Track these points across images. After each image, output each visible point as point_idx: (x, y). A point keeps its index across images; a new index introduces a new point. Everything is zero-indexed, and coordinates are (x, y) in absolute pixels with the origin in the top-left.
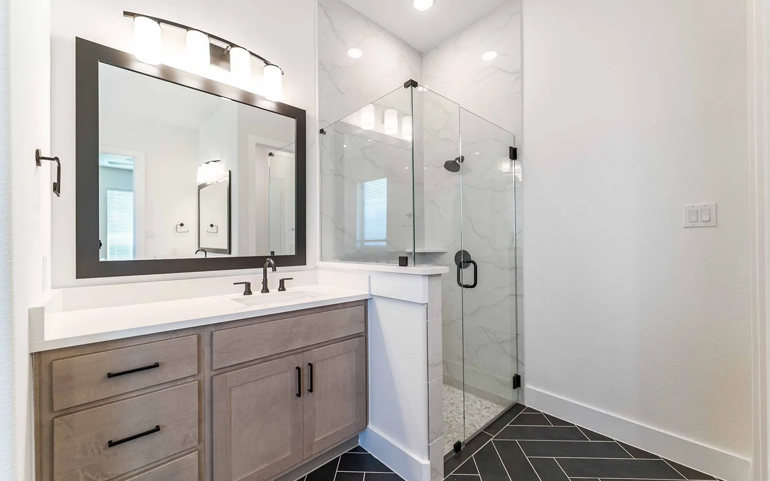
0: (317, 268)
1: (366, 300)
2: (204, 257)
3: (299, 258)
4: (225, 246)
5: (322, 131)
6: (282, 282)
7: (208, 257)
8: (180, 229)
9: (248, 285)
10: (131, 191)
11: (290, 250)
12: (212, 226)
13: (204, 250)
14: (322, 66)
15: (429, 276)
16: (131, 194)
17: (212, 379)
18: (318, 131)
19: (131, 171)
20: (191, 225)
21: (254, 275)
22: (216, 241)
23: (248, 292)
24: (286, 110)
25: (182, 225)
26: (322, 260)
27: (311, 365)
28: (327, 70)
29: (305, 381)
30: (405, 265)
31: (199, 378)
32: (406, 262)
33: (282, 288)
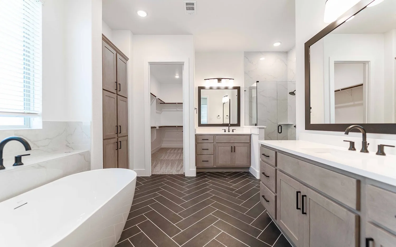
0: (243, 127)
1: (251, 135)
3: (238, 124)
5: (245, 91)
6: (233, 130)
9: (225, 130)
10: (206, 105)
11: (236, 122)
12: (227, 116)
14: (245, 73)
15: (259, 128)
17: (216, 144)
18: (244, 91)
19: (207, 98)
20: (221, 116)
21: (226, 128)
23: (225, 131)
24: (235, 88)
25: (219, 116)
26: (245, 125)
27: (234, 146)
28: (247, 73)
29: (233, 150)
30: (256, 126)
31: (214, 143)
32: (256, 125)
33: (233, 131)
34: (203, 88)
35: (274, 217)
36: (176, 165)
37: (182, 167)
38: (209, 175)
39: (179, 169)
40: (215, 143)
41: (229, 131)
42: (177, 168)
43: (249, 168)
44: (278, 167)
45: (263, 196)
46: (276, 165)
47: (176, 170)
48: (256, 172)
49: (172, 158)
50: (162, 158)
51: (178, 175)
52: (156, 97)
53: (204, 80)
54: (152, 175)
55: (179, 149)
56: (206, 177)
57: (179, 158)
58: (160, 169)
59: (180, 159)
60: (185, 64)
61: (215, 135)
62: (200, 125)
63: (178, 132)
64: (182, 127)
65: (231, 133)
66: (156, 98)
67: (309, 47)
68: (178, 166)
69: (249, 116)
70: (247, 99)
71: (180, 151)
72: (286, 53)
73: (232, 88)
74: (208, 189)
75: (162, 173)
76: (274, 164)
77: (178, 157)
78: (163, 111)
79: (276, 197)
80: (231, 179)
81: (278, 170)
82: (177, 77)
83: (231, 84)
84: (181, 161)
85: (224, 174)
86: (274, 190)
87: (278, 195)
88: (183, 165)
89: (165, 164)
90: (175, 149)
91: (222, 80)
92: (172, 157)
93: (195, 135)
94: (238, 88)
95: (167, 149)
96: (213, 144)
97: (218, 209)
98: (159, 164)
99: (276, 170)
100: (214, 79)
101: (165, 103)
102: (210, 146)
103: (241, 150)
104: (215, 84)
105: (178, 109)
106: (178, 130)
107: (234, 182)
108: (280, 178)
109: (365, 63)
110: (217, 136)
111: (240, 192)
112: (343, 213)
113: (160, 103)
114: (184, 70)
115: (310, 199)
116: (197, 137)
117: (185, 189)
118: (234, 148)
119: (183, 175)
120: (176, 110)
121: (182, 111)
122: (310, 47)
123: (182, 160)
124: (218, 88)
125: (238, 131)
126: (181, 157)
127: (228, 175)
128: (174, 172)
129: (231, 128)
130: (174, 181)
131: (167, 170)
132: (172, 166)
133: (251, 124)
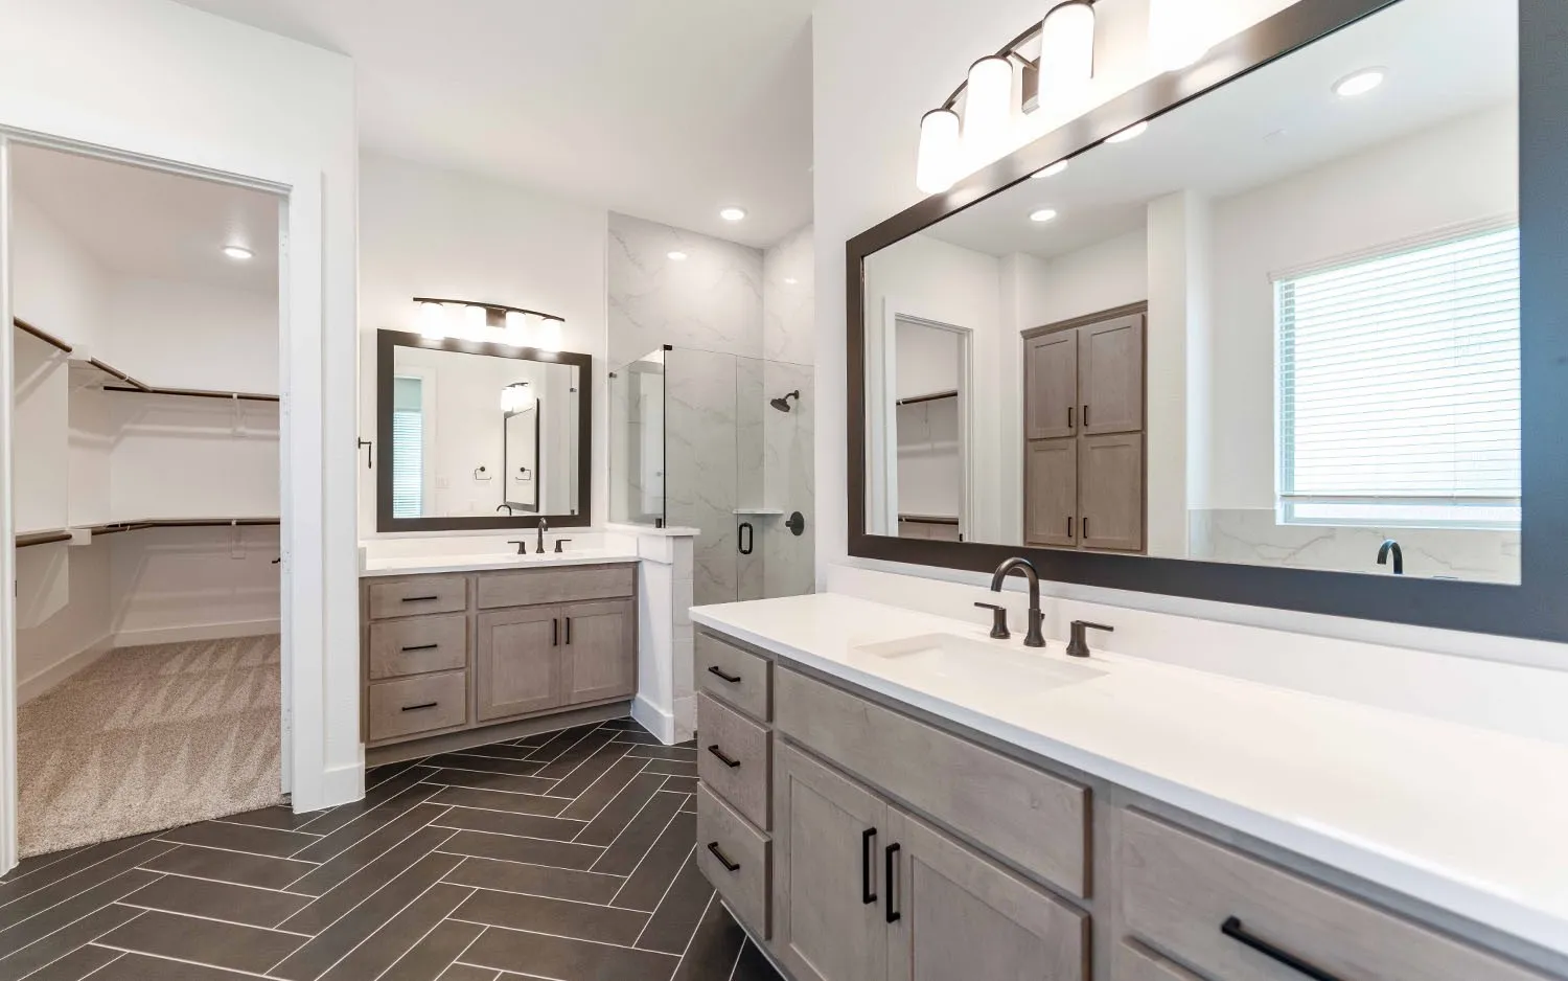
0: (605, 530)
1: (637, 563)
2: (508, 515)
3: (582, 518)
4: (531, 501)
5: (611, 375)
6: (559, 543)
7: (514, 515)
8: (481, 475)
9: (522, 545)
10: (420, 411)
11: (567, 505)
12: (523, 470)
13: (508, 506)
14: (613, 301)
15: (675, 537)
16: (419, 415)
17: (478, 616)
18: (607, 374)
19: (418, 380)
20: (494, 470)
22: (523, 494)
23: (522, 551)
24: (567, 358)
25: (483, 469)
26: (610, 520)
27: (568, 619)
28: (620, 304)
29: (562, 633)
30: (660, 527)
31: (467, 613)
32: (660, 523)
33: (559, 549)
34: (408, 340)
35: (762, 932)
36: (228, 750)
37: (273, 752)
38: (441, 778)
39: (249, 772)
40: (473, 612)
41: (540, 550)
42: (235, 769)
43: (628, 702)
44: (781, 724)
45: (713, 846)
46: (770, 717)
47: (230, 782)
48: (662, 716)
49: (197, 712)
50: (121, 718)
51: (239, 816)
52: (68, 350)
53: (415, 299)
54: (26, 863)
55: (247, 643)
56: (425, 791)
57: (253, 698)
58: (102, 803)
59: (256, 706)
60: (293, 195)
61: (471, 577)
62: (387, 522)
63: (246, 548)
64: (277, 523)
65: (550, 557)
66: (72, 356)
67: (863, 257)
68: (242, 754)
69: (629, 481)
70: (622, 414)
71: (253, 658)
72: (757, 254)
73: (552, 357)
74: (440, 864)
75: (109, 833)
76: (762, 712)
77: (241, 698)
78: (128, 433)
79: (769, 846)
80: (554, 771)
81: (779, 739)
82: (238, 251)
83: (552, 339)
84: (265, 717)
85: (518, 752)
86: (762, 822)
87: (778, 836)
88: (279, 744)
89: (141, 758)
90: (221, 645)
91: (510, 315)
92: (200, 703)
93: (361, 579)
94: (584, 362)
95: (159, 654)
96: (462, 617)
97: (503, 971)
98: (93, 769)
99: (770, 735)
100: (469, 304)
101: (141, 389)
102: (448, 632)
103: (593, 629)
104: (473, 327)
105: (241, 429)
106: (242, 543)
107: (569, 789)
108: (790, 772)
109: (962, 333)
110: (483, 580)
111: (600, 833)
112: (1038, 910)
113: (106, 388)
114: (287, 228)
115: (912, 857)
116: (373, 588)
117: (289, 903)
118: (564, 625)
119: (282, 812)
120: (228, 431)
121: (277, 439)
122: (865, 258)
123: (271, 713)
124: (490, 350)
125: (582, 546)
126: (263, 693)
127: (537, 756)
128: (212, 800)
129: (552, 535)
130: (215, 865)
131: (156, 798)
132: (198, 763)
133: (638, 518)
